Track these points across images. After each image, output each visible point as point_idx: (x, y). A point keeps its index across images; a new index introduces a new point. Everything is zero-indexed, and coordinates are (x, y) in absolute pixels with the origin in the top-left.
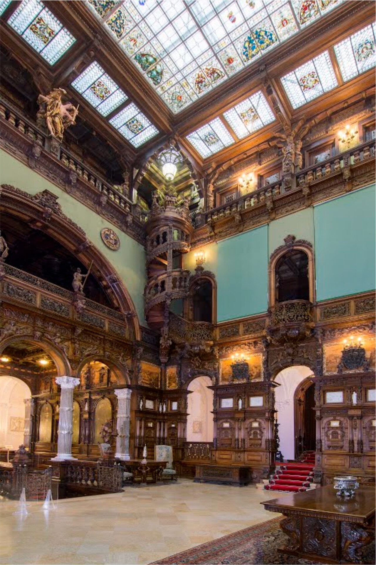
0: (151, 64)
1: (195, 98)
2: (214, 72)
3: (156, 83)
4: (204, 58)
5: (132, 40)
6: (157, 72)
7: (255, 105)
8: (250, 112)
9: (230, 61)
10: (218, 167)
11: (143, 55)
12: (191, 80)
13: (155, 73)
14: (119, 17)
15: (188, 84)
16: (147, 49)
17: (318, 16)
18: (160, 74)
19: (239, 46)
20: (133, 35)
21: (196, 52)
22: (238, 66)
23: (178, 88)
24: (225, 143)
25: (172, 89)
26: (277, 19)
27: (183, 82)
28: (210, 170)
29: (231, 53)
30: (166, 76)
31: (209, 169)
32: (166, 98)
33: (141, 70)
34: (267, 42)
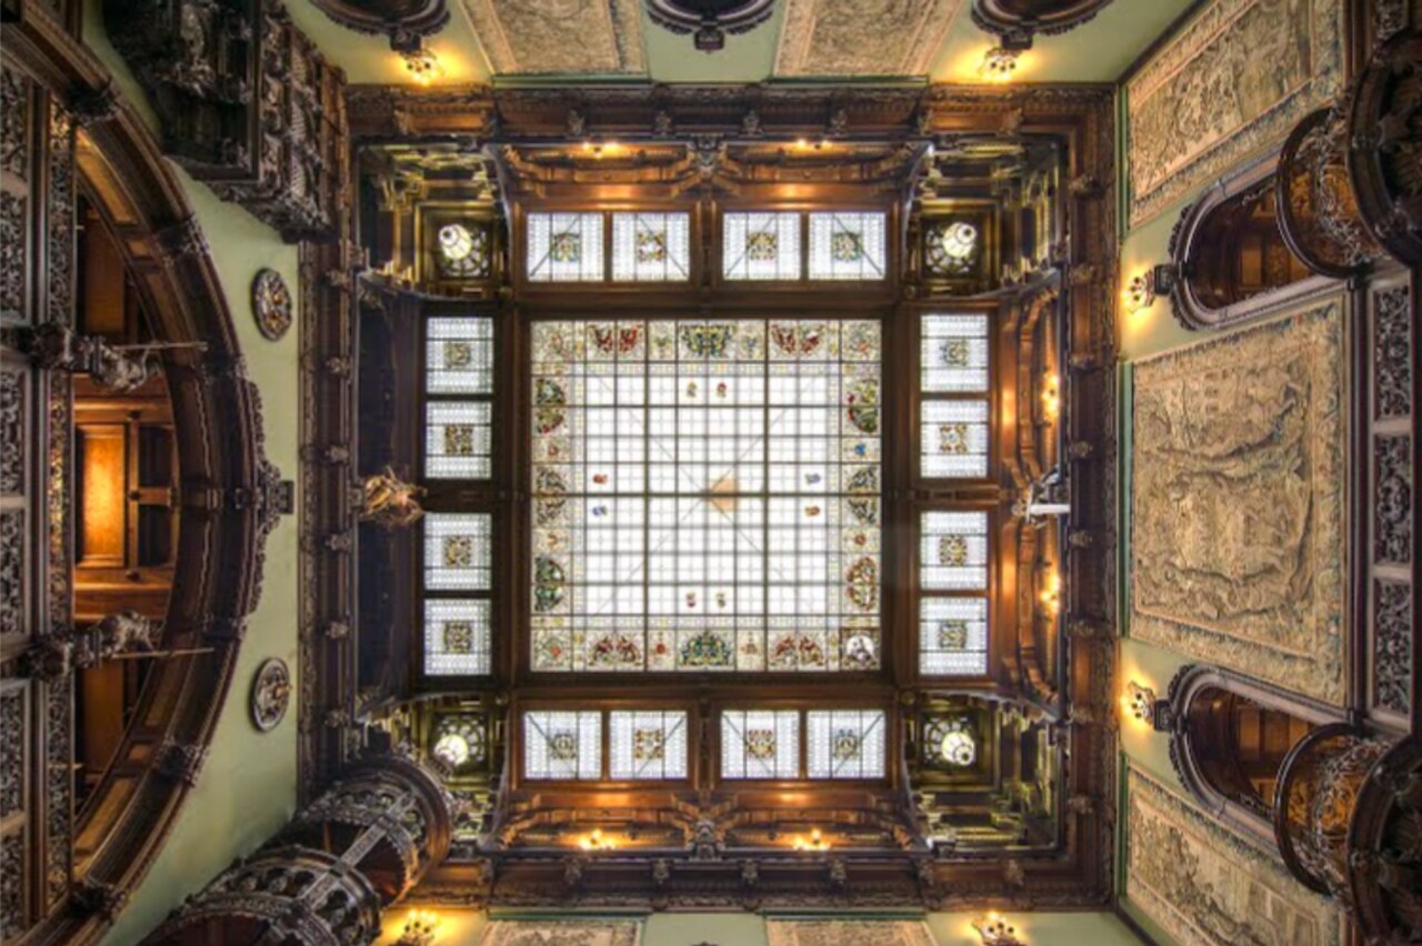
0: (553, 579)
1: (578, 666)
2: (630, 648)
3: (540, 606)
4: (628, 622)
5: (551, 536)
6: (552, 596)
7: (668, 731)
8: (653, 738)
9: (661, 649)
10: (541, 809)
11: (551, 563)
12: (592, 638)
13: (548, 594)
14: (560, 505)
15: (582, 640)
16: (564, 560)
17: (793, 668)
18: (555, 601)
19: (683, 638)
20: (560, 533)
21: (623, 608)
22: (666, 663)
23: (563, 637)
24: (582, 769)
25: (556, 632)
26: (743, 639)
27: (578, 633)
28: (524, 807)
29: (667, 640)
30: (561, 609)
31: (522, 801)
32: (539, 636)
33: (533, 579)
34: (720, 658)
